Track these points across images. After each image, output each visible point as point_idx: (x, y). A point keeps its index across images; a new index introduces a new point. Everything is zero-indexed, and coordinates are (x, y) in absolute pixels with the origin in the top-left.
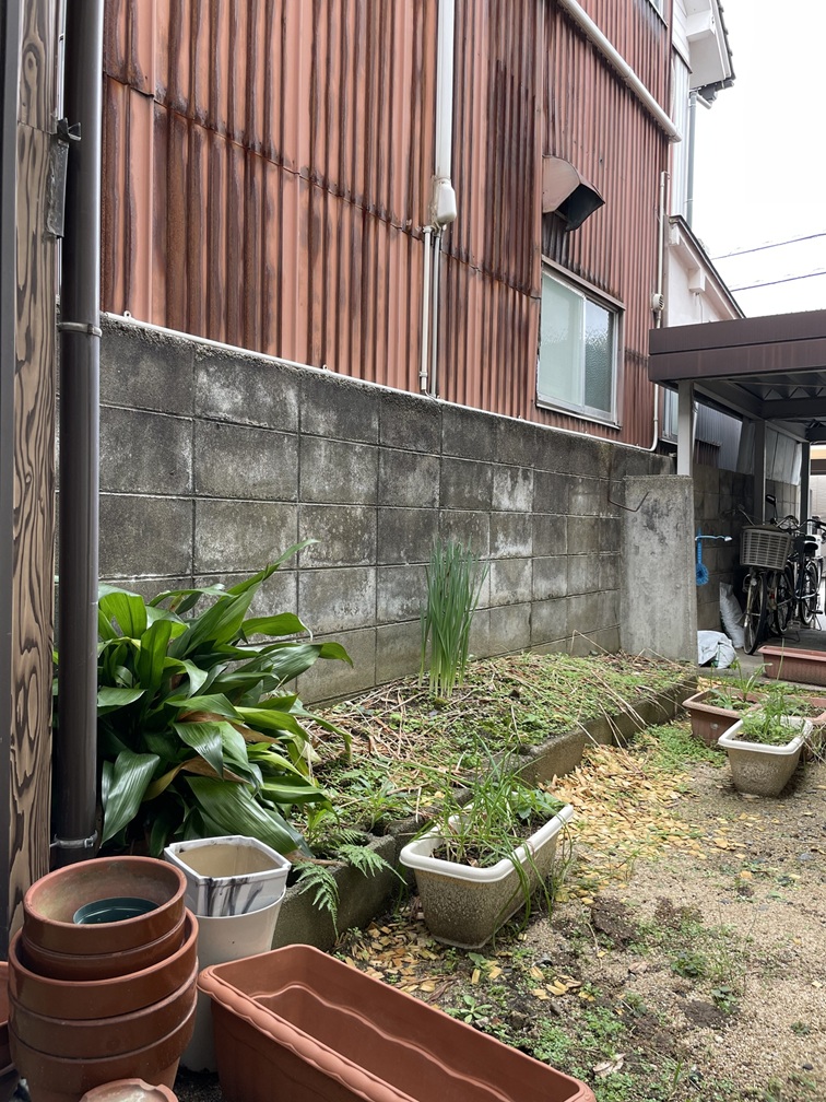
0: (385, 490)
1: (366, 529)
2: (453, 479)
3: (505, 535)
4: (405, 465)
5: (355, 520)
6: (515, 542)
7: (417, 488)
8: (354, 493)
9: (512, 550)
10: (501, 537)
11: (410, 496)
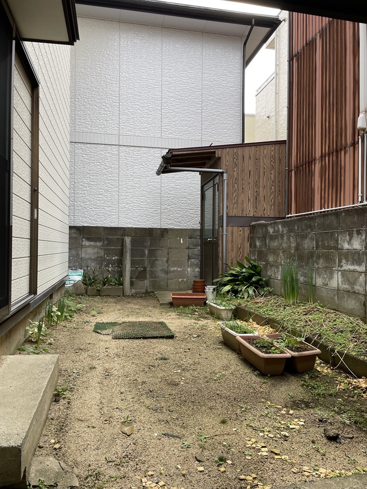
0: (299, 245)
1: (294, 256)
2: (320, 240)
3: (346, 261)
4: (304, 237)
5: (292, 253)
6: (353, 264)
7: (308, 244)
8: (291, 247)
9: (352, 268)
10: (344, 261)
11: (306, 246)
